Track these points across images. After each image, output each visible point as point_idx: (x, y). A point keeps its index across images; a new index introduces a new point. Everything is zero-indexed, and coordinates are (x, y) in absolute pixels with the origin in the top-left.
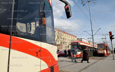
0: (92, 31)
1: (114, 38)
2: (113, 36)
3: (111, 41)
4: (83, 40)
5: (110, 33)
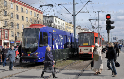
0: (74, 4)
2: (113, 23)
3: (108, 33)
5: (108, 17)
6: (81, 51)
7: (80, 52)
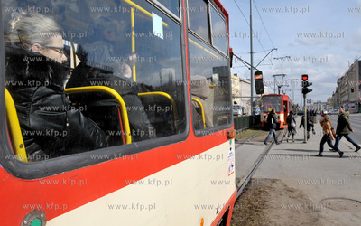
0: (251, 53)
2: (311, 84)
3: (304, 97)
5: (305, 78)
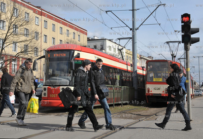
1: (197, 40)
4: (108, 43)
5: (186, 19)
6: (149, 91)
7: (147, 92)
